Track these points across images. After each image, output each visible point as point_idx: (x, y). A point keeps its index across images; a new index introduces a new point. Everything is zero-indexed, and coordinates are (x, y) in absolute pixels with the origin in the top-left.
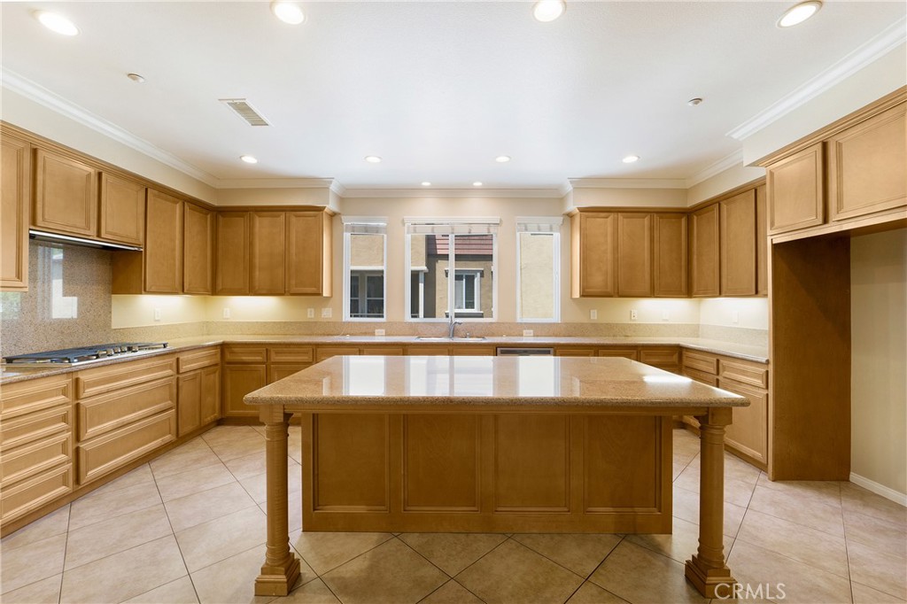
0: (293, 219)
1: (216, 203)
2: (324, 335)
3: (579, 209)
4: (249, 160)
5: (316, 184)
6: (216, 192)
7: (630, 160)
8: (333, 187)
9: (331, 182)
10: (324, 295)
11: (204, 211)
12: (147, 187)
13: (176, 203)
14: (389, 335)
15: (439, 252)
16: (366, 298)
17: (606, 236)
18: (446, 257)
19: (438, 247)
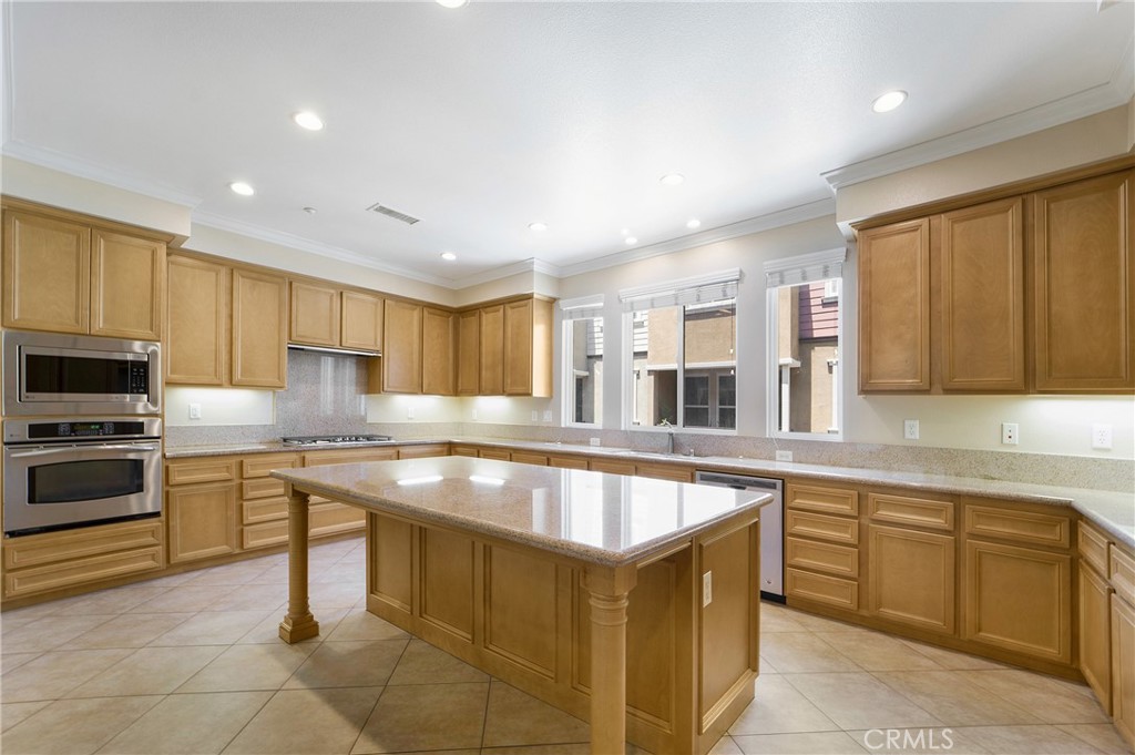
0: (509, 312)
1: (455, 306)
2: (545, 441)
3: (854, 225)
4: (449, 257)
5: (521, 269)
6: (455, 293)
7: (890, 101)
8: (536, 268)
9: (533, 263)
10: (534, 395)
11: (445, 314)
12: (384, 298)
13: (414, 309)
14: (604, 446)
15: (816, 334)
16: (718, 407)
17: (915, 268)
18: (832, 340)
19: (815, 325)
